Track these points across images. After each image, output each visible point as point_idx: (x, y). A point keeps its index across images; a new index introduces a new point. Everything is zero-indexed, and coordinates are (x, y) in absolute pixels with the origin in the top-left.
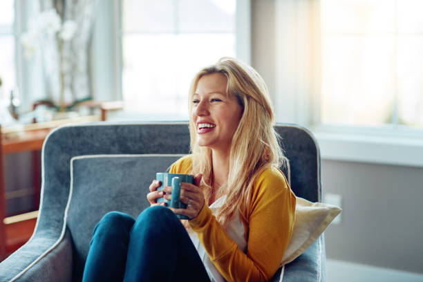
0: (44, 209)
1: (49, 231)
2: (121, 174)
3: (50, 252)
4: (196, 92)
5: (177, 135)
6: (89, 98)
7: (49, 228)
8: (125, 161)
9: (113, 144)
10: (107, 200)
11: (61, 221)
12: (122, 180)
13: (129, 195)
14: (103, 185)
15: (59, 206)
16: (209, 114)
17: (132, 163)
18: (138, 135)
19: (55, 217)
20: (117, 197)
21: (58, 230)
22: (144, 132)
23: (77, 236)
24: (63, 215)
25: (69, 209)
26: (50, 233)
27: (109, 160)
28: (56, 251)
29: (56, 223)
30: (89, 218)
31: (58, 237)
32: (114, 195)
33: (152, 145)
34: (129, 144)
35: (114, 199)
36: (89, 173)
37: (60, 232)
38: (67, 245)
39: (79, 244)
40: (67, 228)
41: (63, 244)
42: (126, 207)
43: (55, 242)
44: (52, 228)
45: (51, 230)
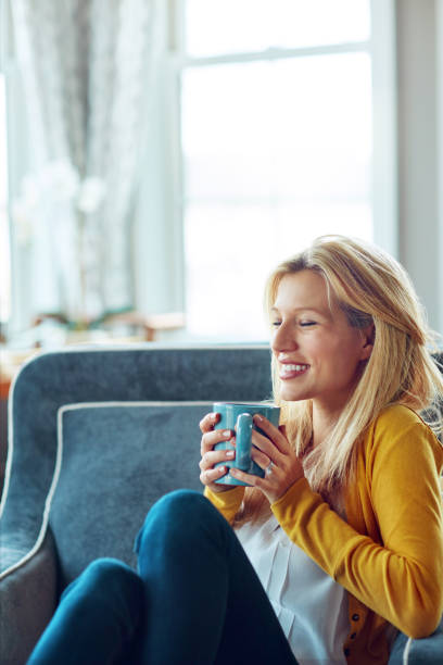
0: (12, 496)
1: (15, 535)
2: (144, 435)
3: (11, 573)
4: (276, 305)
5: (244, 367)
6: (129, 309)
7: (17, 531)
8: (152, 413)
9: (131, 382)
10: (117, 481)
11: (38, 519)
12: (145, 448)
13: (156, 473)
14: (111, 455)
15: (35, 491)
16: (296, 347)
17: (163, 418)
18: (175, 368)
19: (27, 511)
20: (134, 476)
21: (32, 534)
22: (186, 363)
23: (63, 544)
24: (43, 508)
25: (54, 498)
26: (17, 539)
27: (124, 411)
28: (23, 571)
29: (30, 522)
30: (85, 513)
31: (31, 546)
32: (129, 474)
33: (200, 384)
34: (160, 383)
35: (129, 480)
36: (89, 434)
37: (36, 538)
38: (45, 561)
39: (66, 559)
40: (49, 530)
41: (38, 558)
42: (149, 495)
43: (23, 556)
44: (22, 530)
45: (21, 535)
